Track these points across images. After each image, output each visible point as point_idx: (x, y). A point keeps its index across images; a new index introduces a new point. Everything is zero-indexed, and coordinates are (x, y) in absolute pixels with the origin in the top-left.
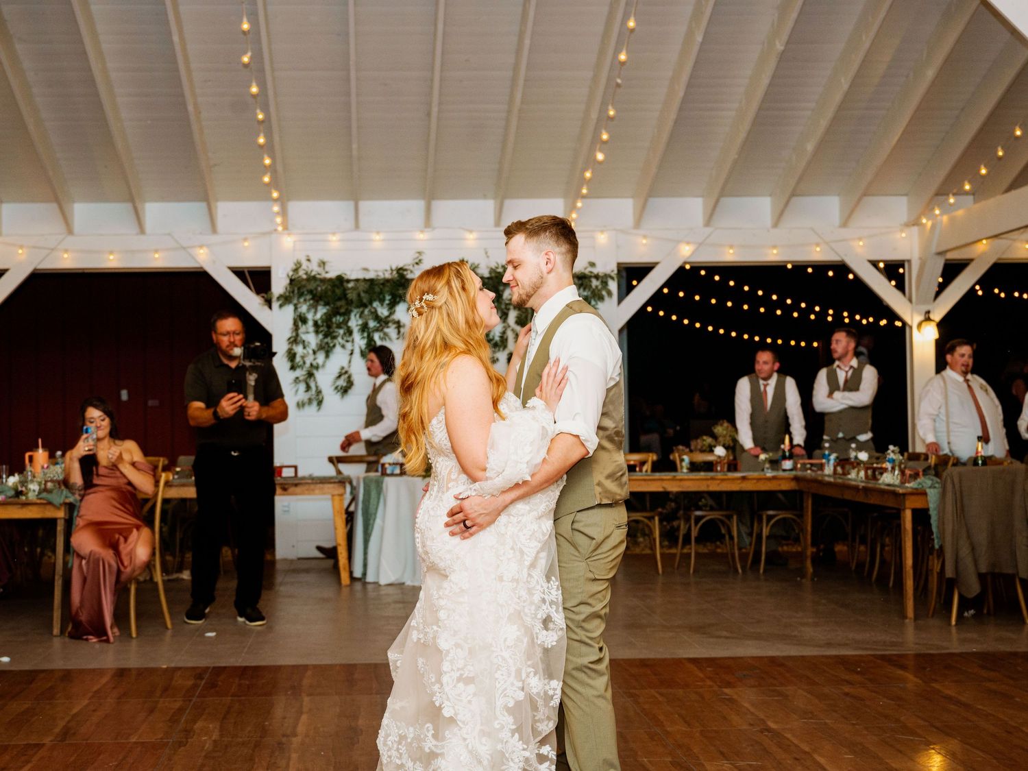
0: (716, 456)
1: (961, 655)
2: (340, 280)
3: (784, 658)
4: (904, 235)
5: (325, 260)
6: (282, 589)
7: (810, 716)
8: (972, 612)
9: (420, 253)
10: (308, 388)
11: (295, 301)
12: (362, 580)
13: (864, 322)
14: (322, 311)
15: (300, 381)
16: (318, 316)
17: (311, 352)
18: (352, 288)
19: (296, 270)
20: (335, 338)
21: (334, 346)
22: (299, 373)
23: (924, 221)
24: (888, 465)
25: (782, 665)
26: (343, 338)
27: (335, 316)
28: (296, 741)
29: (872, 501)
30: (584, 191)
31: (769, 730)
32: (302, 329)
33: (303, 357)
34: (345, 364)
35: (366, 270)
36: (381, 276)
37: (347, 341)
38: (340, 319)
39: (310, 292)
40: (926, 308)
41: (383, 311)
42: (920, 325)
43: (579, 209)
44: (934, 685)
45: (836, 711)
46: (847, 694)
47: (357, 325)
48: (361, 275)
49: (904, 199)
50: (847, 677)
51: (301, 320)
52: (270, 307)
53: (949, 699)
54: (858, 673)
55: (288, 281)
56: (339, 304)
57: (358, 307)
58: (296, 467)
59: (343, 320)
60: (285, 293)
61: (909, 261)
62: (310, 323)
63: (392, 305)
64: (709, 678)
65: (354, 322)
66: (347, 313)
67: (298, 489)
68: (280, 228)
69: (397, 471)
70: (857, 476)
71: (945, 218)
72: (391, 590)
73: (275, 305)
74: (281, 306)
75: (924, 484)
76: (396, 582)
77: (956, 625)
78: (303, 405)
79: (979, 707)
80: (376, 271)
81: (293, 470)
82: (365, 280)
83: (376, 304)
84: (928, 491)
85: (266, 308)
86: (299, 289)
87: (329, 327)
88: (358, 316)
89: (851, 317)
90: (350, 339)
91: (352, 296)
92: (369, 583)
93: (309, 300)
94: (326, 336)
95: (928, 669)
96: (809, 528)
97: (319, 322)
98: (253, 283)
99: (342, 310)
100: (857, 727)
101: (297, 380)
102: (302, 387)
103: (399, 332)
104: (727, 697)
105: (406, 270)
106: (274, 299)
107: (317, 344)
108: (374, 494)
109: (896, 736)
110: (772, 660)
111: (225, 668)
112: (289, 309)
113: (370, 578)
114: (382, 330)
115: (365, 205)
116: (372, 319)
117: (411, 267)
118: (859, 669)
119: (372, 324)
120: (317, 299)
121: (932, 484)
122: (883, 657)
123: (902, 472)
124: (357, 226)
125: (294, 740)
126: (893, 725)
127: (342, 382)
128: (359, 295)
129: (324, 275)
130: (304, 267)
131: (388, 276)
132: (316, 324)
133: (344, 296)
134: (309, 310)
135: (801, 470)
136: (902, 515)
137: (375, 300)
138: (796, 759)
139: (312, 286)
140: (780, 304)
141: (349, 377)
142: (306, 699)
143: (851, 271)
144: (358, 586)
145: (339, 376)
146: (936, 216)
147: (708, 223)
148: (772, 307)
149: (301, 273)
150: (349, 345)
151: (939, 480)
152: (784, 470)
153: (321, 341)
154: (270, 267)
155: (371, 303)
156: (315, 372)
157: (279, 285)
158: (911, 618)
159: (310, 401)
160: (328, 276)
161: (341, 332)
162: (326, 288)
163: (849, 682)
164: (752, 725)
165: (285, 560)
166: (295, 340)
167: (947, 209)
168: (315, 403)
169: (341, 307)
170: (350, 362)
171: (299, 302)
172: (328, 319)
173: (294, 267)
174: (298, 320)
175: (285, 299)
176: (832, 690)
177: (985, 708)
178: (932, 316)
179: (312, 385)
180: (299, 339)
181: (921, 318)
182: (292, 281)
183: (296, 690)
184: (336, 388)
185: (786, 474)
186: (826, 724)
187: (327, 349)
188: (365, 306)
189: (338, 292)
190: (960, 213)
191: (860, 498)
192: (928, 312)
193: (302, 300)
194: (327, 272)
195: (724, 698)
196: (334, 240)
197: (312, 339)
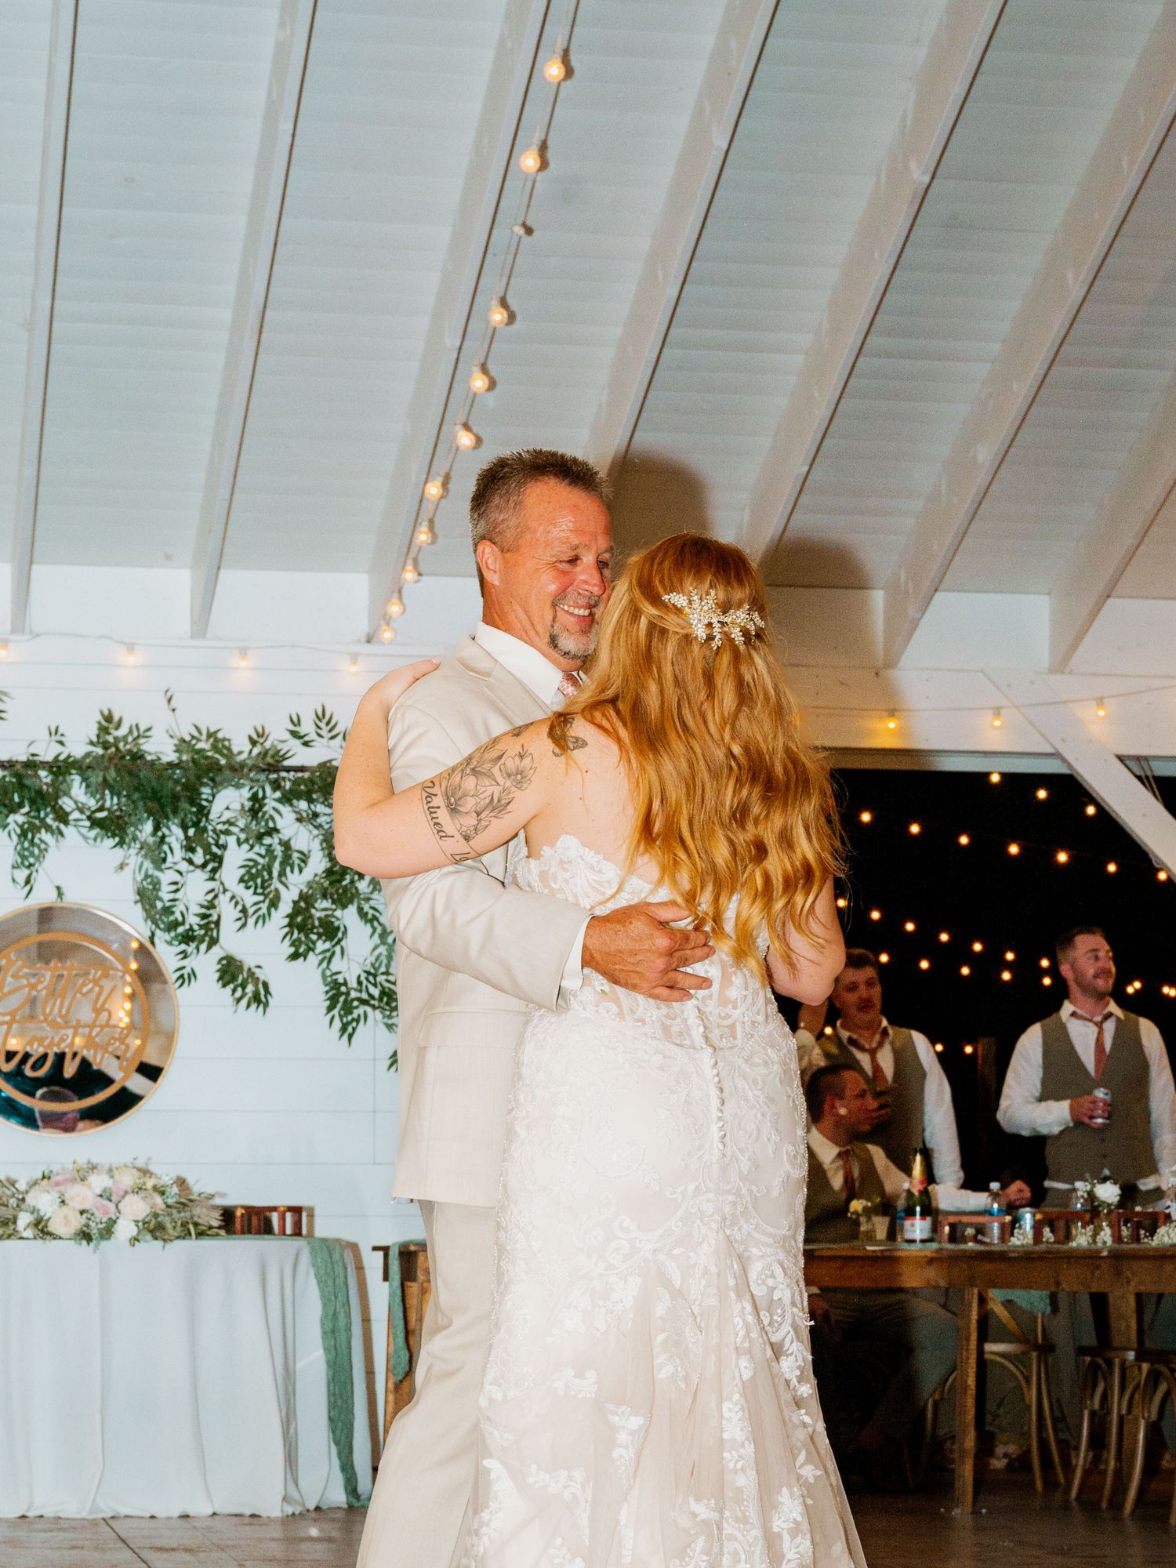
70: (1092, 1241)
152: (911, 1242)
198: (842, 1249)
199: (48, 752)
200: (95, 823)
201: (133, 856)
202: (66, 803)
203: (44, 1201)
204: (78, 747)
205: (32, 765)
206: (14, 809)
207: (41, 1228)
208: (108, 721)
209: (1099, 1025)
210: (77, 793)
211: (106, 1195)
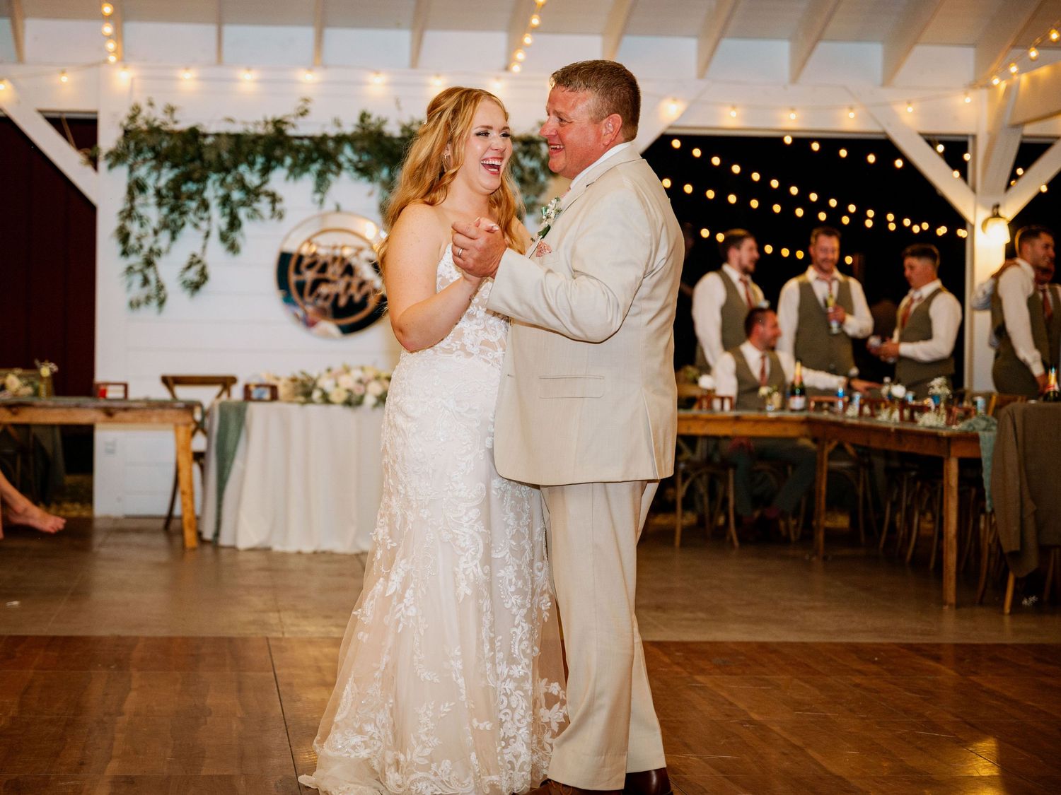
0: (700, 388)
1: (1014, 647)
2: (194, 135)
3: (779, 644)
4: (968, 100)
5: (174, 104)
6: (103, 550)
7: (807, 707)
8: (1033, 599)
9: (306, 100)
10: (146, 281)
11: (130, 161)
12: (215, 543)
13: (916, 229)
14: (167, 175)
15: (135, 272)
16: (162, 182)
17: (151, 232)
18: (211, 146)
19: (133, 118)
20: (183, 213)
21: (183, 225)
22: (136, 260)
23: (996, 81)
24: (929, 402)
25: (775, 651)
26: (195, 214)
27: (185, 182)
28: (122, 721)
29: (907, 448)
30: (535, 21)
31: (751, 722)
32: (139, 200)
33: (139, 239)
34: (198, 250)
35: (230, 120)
36: (252, 130)
37: (202, 219)
38: (191, 187)
39: (153, 149)
40: (994, 201)
41: (253, 179)
42: (985, 223)
43: (528, 46)
44: (972, 678)
45: (841, 704)
46: (857, 685)
47: (216, 197)
48: (224, 128)
49: (970, 52)
50: (860, 667)
51: (137, 187)
52: (95, 168)
53: (991, 693)
54: (874, 662)
55: (120, 133)
56: (191, 166)
57: (217, 171)
58: (126, 386)
59: (198, 189)
60: (117, 148)
61: (974, 137)
62: (151, 191)
63: (266, 171)
64: (678, 664)
65: (213, 191)
66: (203, 179)
67: (128, 416)
68: (112, 59)
69: (267, 395)
70: (888, 418)
71: (1024, 79)
72: (253, 556)
73: (103, 165)
74: (111, 167)
75: (976, 426)
76: (261, 546)
77: (1011, 613)
78: (138, 304)
79: (1031, 703)
80: (245, 123)
81: (121, 388)
82: (229, 136)
83: (243, 168)
84: (981, 434)
85: (89, 169)
86: (136, 144)
87: (177, 197)
88: (217, 184)
89: (898, 221)
90: (205, 215)
91: (210, 156)
92: (223, 547)
93: (151, 159)
94: (172, 210)
95: (967, 660)
96: (824, 488)
97: (164, 192)
98: (72, 133)
99: (196, 175)
100: (867, 721)
101: (130, 269)
102: (138, 279)
103: (273, 209)
104: (699, 685)
105: (286, 123)
106: (101, 157)
107: (160, 222)
108: (232, 426)
109: (917, 732)
110: (763, 646)
111: (26, 637)
112: (122, 173)
113: (225, 540)
114: (250, 205)
115: (230, 31)
116: (238, 188)
117: (292, 120)
118: (876, 659)
119: (237, 195)
120: (160, 158)
121: (987, 426)
122: (910, 647)
123: (949, 412)
124: (219, 61)
125: (119, 719)
126: (914, 720)
127: (192, 275)
128: (219, 156)
129: (173, 127)
130: (144, 113)
131: (261, 130)
132: (158, 193)
133: (200, 156)
134: (149, 174)
135: (815, 409)
136: (945, 466)
137: (241, 163)
138: (784, 754)
139: (152, 141)
140: (802, 200)
141: (203, 268)
142: (136, 674)
143: (900, 154)
144: (208, 550)
145: (189, 267)
146: (1012, 75)
147: (702, 75)
148: (790, 203)
149: (141, 123)
150: (204, 225)
151: (996, 422)
152: (793, 411)
153: (166, 216)
154: (96, 113)
155: (236, 166)
156: (155, 259)
157: (108, 138)
158: (950, 605)
159: (148, 299)
160: (178, 127)
161: (193, 205)
162: (175, 144)
163: (860, 672)
164: (728, 715)
165: (108, 518)
166: (129, 214)
167: (1027, 66)
168: (154, 303)
169: (194, 171)
170: (204, 247)
171: (135, 163)
172: (175, 185)
173: (130, 113)
174: (135, 186)
175: (117, 157)
176: (839, 680)
177: (1036, 705)
178: (1002, 212)
179: (152, 277)
180: (134, 214)
181: (988, 213)
182: (126, 132)
183: (122, 664)
184: (184, 282)
185: (795, 415)
186: (826, 717)
187: (174, 229)
188: (228, 171)
189: (191, 149)
190: (1044, 72)
191: (892, 446)
192: (997, 206)
193: (140, 159)
194: (176, 122)
195: (696, 686)
196: (188, 80)
197: (152, 213)
198: (753, 414)
199: (332, 131)
200: (357, 169)
201: (377, 188)
202: (342, 159)
203: (326, 384)
204: (349, 128)
205: (324, 138)
206: (314, 161)
207: (326, 399)
208: (364, 117)
209: (830, 284)
210: (348, 152)
211: (360, 381)
